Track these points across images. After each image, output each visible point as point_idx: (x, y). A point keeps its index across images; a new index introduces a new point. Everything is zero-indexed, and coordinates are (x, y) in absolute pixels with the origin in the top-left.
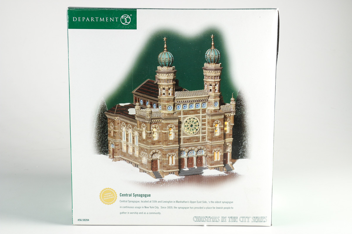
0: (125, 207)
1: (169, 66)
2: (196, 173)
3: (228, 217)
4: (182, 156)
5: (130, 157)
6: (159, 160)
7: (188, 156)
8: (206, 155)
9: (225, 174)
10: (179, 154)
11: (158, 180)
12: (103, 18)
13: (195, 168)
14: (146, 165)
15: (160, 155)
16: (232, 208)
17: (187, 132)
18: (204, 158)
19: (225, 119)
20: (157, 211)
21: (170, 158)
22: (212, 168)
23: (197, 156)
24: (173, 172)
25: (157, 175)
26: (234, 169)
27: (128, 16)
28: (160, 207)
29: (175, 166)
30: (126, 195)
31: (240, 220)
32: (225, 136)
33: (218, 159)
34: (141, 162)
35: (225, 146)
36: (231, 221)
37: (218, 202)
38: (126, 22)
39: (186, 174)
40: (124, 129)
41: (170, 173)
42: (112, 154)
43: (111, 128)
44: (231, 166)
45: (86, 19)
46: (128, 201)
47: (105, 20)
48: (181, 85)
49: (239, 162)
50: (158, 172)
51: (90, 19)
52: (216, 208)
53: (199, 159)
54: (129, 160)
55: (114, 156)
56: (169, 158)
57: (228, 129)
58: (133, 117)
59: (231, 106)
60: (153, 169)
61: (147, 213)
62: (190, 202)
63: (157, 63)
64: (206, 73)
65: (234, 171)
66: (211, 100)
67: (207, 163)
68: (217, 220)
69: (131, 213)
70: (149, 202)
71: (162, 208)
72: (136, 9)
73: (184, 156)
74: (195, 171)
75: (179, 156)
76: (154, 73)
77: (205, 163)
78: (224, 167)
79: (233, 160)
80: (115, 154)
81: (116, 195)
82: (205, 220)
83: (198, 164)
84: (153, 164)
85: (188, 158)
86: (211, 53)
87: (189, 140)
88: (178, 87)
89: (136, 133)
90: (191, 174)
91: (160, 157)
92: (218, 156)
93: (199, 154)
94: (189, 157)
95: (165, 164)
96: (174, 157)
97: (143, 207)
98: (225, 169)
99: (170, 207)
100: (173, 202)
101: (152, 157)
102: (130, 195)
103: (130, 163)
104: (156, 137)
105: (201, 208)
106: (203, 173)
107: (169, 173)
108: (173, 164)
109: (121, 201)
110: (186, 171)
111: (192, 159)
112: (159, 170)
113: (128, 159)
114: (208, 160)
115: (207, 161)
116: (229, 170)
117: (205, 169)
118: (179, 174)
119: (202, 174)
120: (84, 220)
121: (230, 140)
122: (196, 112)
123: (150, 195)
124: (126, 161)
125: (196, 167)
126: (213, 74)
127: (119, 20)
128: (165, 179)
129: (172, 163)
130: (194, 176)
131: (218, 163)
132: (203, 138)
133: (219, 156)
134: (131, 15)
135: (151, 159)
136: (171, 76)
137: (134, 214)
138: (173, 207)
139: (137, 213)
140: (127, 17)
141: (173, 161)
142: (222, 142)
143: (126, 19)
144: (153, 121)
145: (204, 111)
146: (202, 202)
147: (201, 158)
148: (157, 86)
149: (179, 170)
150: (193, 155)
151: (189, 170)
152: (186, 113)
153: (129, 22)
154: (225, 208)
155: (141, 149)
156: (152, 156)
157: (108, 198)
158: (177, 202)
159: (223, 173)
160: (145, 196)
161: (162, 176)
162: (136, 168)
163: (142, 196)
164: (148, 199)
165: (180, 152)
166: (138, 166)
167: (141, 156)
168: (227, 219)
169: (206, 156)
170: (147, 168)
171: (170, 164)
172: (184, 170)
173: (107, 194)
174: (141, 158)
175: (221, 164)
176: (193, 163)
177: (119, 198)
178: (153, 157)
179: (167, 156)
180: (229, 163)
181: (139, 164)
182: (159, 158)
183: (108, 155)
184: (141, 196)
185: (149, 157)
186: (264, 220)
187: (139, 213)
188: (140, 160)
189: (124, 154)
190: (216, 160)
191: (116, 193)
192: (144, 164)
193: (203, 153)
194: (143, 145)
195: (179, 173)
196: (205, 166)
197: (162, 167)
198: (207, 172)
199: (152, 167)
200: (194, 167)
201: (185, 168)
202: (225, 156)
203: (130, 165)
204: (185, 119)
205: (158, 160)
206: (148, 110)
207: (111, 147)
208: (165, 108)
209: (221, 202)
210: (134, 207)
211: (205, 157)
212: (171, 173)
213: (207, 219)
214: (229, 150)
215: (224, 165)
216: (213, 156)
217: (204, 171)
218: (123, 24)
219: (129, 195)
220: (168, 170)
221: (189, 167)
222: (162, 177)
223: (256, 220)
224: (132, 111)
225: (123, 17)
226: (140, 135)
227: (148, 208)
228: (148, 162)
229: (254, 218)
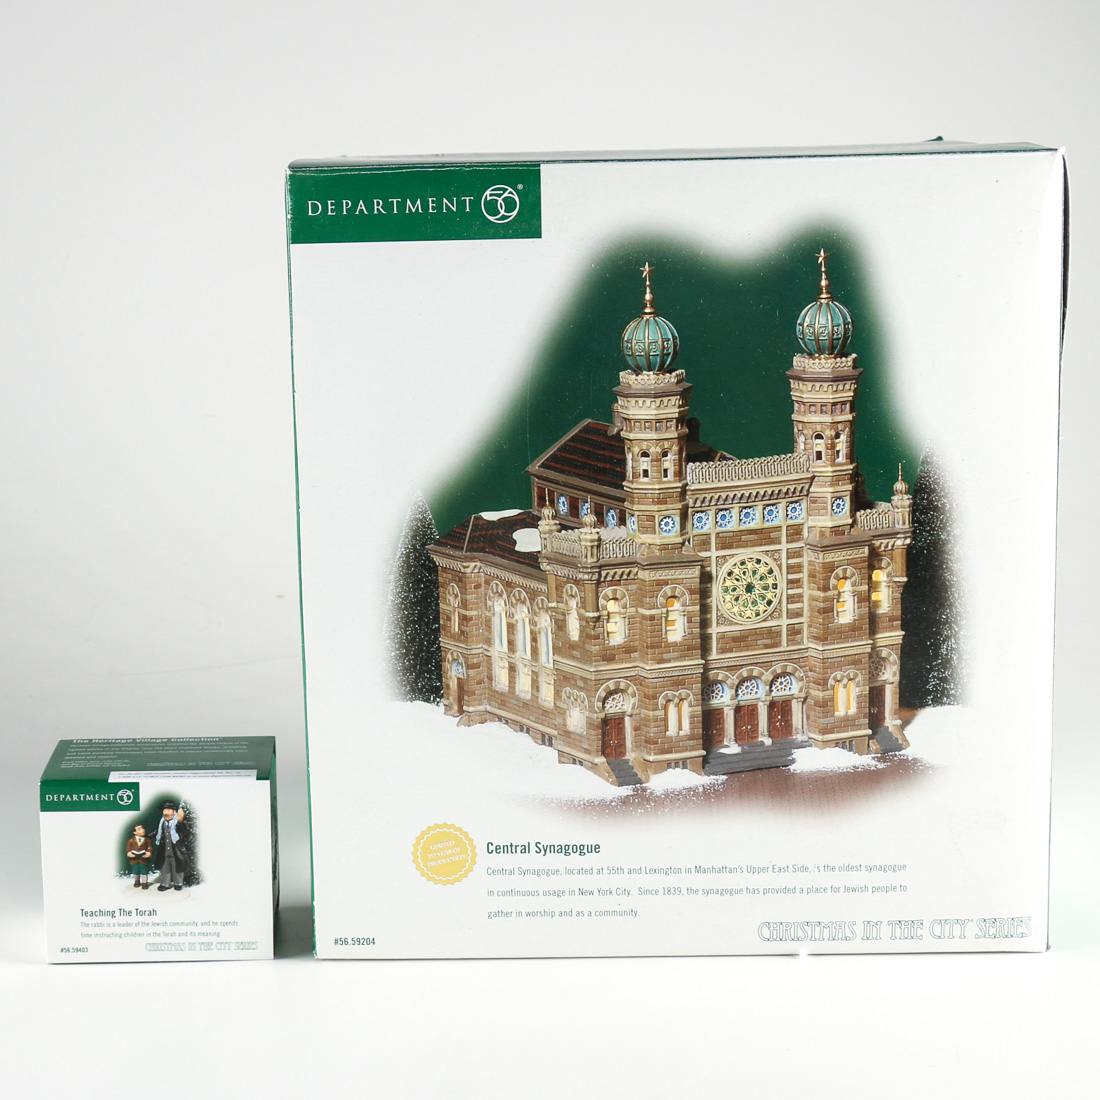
0: (504, 894)
1: (663, 369)
2: (767, 762)
3: (890, 923)
4: (715, 702)
5: (524, 710)
6: (631, 716)
7: (736, 702)
8: (803, 695)
9: (874, 763)
10: (702, 695)
11: (626, 791)
12: (419, 202)
13: (762, 743)
14: (581, 736)
15: (632, 701)
16: (903, 888)
17: (731, 611)
18: (796, 707)
19: (874, 560)
20: (626, 903)
21: (672, 709)
22: (826, 744)
23: (769, 698)
24: (684, 760)
25: (624, 775)
26: (908, 745)
27: (510, 189)
28: (635, 892)
29: (691, 738)
30: (510, 848)
31: (931, 932)
32: (872, 622)
33: (848, 707)
34: (565, 725)
35: (875, 661)
36: (898, 936)
37: (850, 868)
38: (502, 212)
39: (731, 766)
40: (499, 606)
41: (673, 765)
42: (456, 697)
43: (450, 603)
44: (896, 734)
45: (355, 205)
46: (517, 871)
47: (425, 206)
48: (706, 438)
49: (928, 717)
50: (627, 761)
51: (370, 207)
52: (843, 889)
53: (780, 710)
54: (519, 719)
55: (465, 708)
56: (665, 708)
57: (885, 599)
58: (531, 560)
59: (895, 511)
60: (608, 751)
61: (586, 914)
62: (745, 870)
63: (620, 360)
64: (801, 392)
65: (908, 753)
66: (822, 490)
67: (808, 725)
68: (849, 933)
69: (528, 914)
70: (595, 871)
71: (642, 892)
72: (537, 164)
73: (723, 700)
74: (764, 755)
75: (703, 699)
76: (606, 396)
77: (800, 727)
78: (870, 737)
79: (906, 713)
80: (466, 698)
81: (474, 847)
82: (800, 934)
83: (775, 728)
84: (609, 731)
85: (738, 709)
86: (819, 319)
87: (741, 640)
88: (696, 445)
89: (545, 621)
90: (747, 767)
91: (633, 708)
92: (848, 699)
93: (779, 693)
94: (742, 703)
95: (653, 730)
96: (685, 705)
97: (572, 893)
98: (874, 746)
99: (672, 891)
100: (683, 871)
101: (604, 707)
102: (525, 849)
103: (522, 730)
104: (617, 632)
105: (786, 890)
106: (793, 761)
107: (669, 765)
108: (682, 733)
109: (490, 871)
110: (729, 755)
111: (752, 710)
112: (631, 756)
113: (514, 717)
114: (812, 713)
115: (808, 718)
116: (890, 747)
117: (801, 745)
118: (703, 767)
119: (791, 767)
120: (358, 941)
121: (891, 637)
122: (764, 536)
123: (597, 847)
124: (507, 723)
125: (768, 741)
126: (826, 394)
127: (475, 204)
128: (653, 788)
129: (680, 729)
130: (760, 775)
131: (848, 723)
132: (794, 632)
133: (852, 699)
134: (520, 186)
135: (602, 715)
136: (672, 408)
137: (538, 918)
138: (684, 891)
139: (552, 914)
140: (506, 195)
141: (681, 719)
142: (861, 646)
143: (500, 200)
144: (605, 573)
145: (795, 532)
146: (791, 868)
147: (787, 705)
148: (618, 445)
149: (704, 753)
150: (758, 696)
151: (744, 752)
152: (728, 542)
153: (515, 213)
154: (876, 889)
155: (563, 679)
156: (603, 704)
157: (444, 861)
158: (698, 869)
159: (867, 761)
160: (581, 850)
161: (641, 775)
162: (545, 749)
163: (570, 851)
164: (590, 860)
165: (708, 686)
166: (553, 742)
167: (562, 705)
168: (886, 930)
169: (806, 699)
170: (586, 747)
171: (672, 731)
172: (722, 751)
173: (440, 846)
174: (562, 713)
175: (859, 727)
176: (758, 724)
177: (485, 860)
178: (607, 706)
179: (661, 701)
180: (891, 722)
181: (555, 733)
182: (629, 711)
183: (441, 704)
184: (565, 850)
185: (591, 708)
186: (1020, 930)
187: (557, 915)
188: (558, 721)
189: (503, 699)
190: (840, 712)
191: (471, 840)
192: (573, 733)
193: (793, 688)
194: (569, 665)
195: (705, 764)
196: (800, 737)
197: (643, 744)
198: (809, 760)
199: (603, 743)
200: (760, 739)
201: (727, 746)
202: (875, 696)
203: (524, 739)
204: (726, 566)
205: (627, 719)
206: (587, 534)
207: (453, 673)
208: (649, 524)
209: (863, 868)
210: (541, 893)
211: (800, 704)
212: (676, 764)
213: (808, 929)
214: (890, 675)
215: (870, 732)
216: (832, 699)
217: (797, 754)
218: (491, 218)
219: (519, 849)
220: (663, 752)
221: (741, 739)
222: (643, 778)
223: (993, 931)
224: (526, 540)
225: (491, 195)
226: (560, 626)
227: (592, 893)
228: (590, 725)
229: (983, 924)
